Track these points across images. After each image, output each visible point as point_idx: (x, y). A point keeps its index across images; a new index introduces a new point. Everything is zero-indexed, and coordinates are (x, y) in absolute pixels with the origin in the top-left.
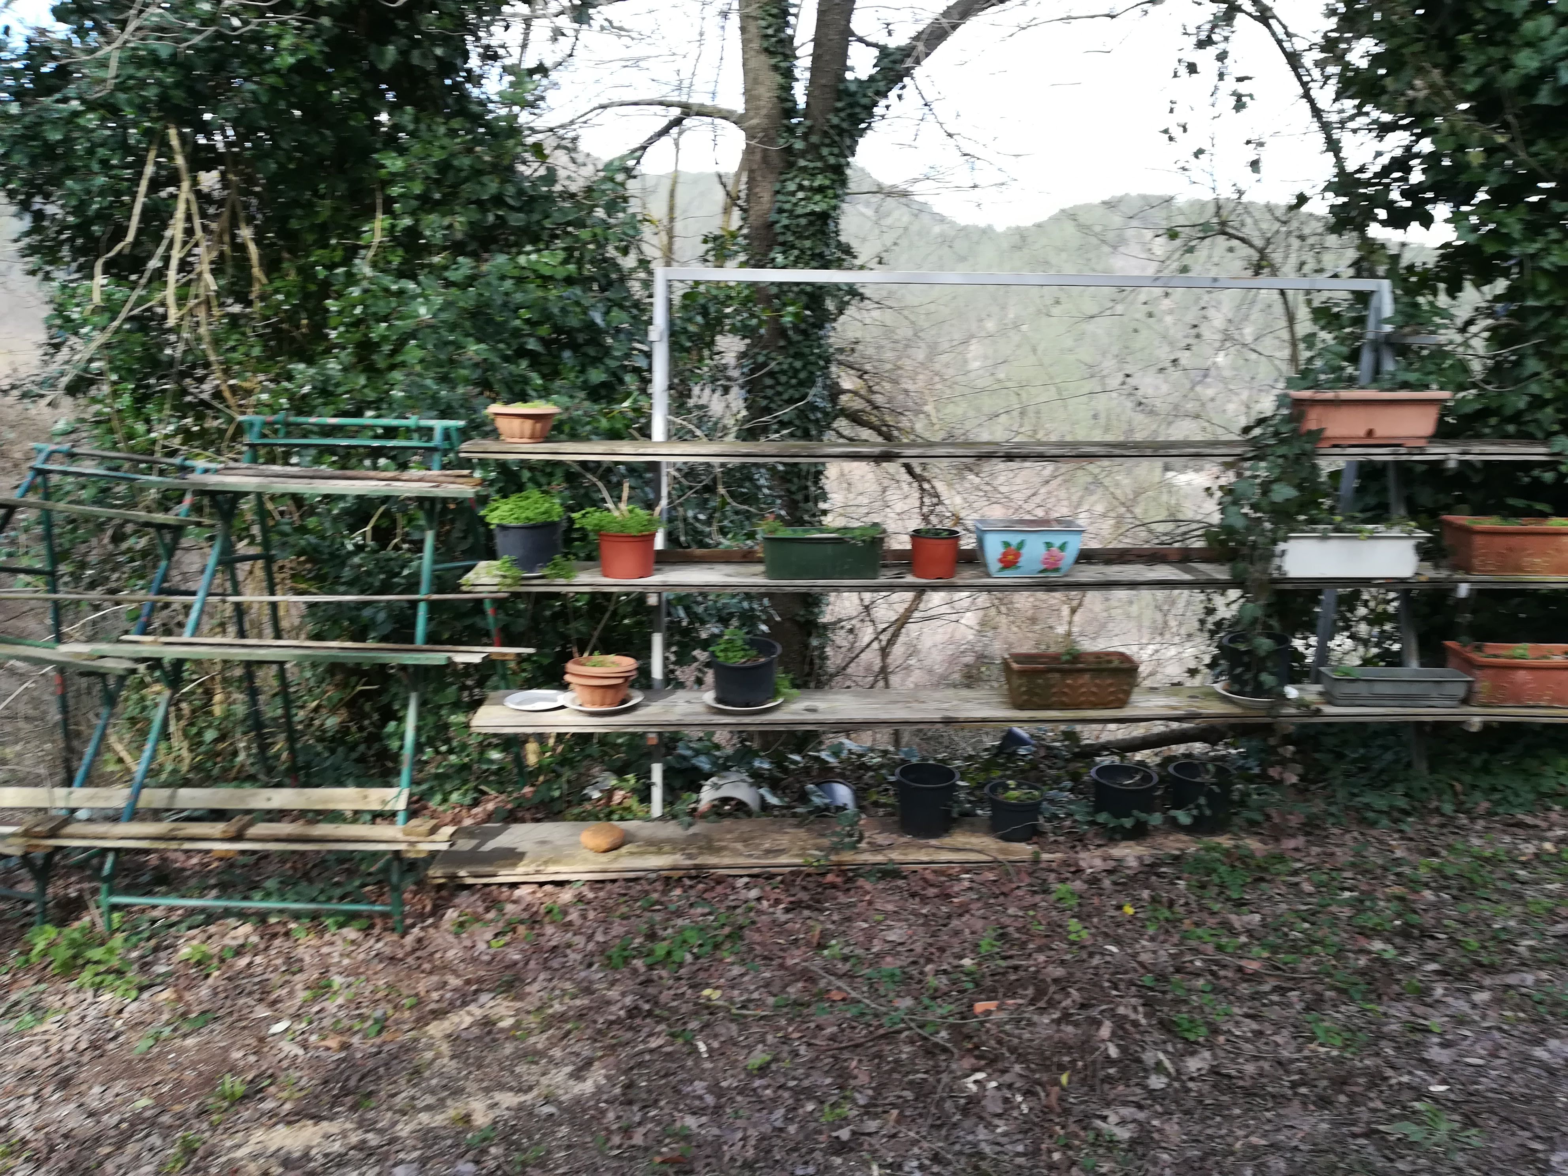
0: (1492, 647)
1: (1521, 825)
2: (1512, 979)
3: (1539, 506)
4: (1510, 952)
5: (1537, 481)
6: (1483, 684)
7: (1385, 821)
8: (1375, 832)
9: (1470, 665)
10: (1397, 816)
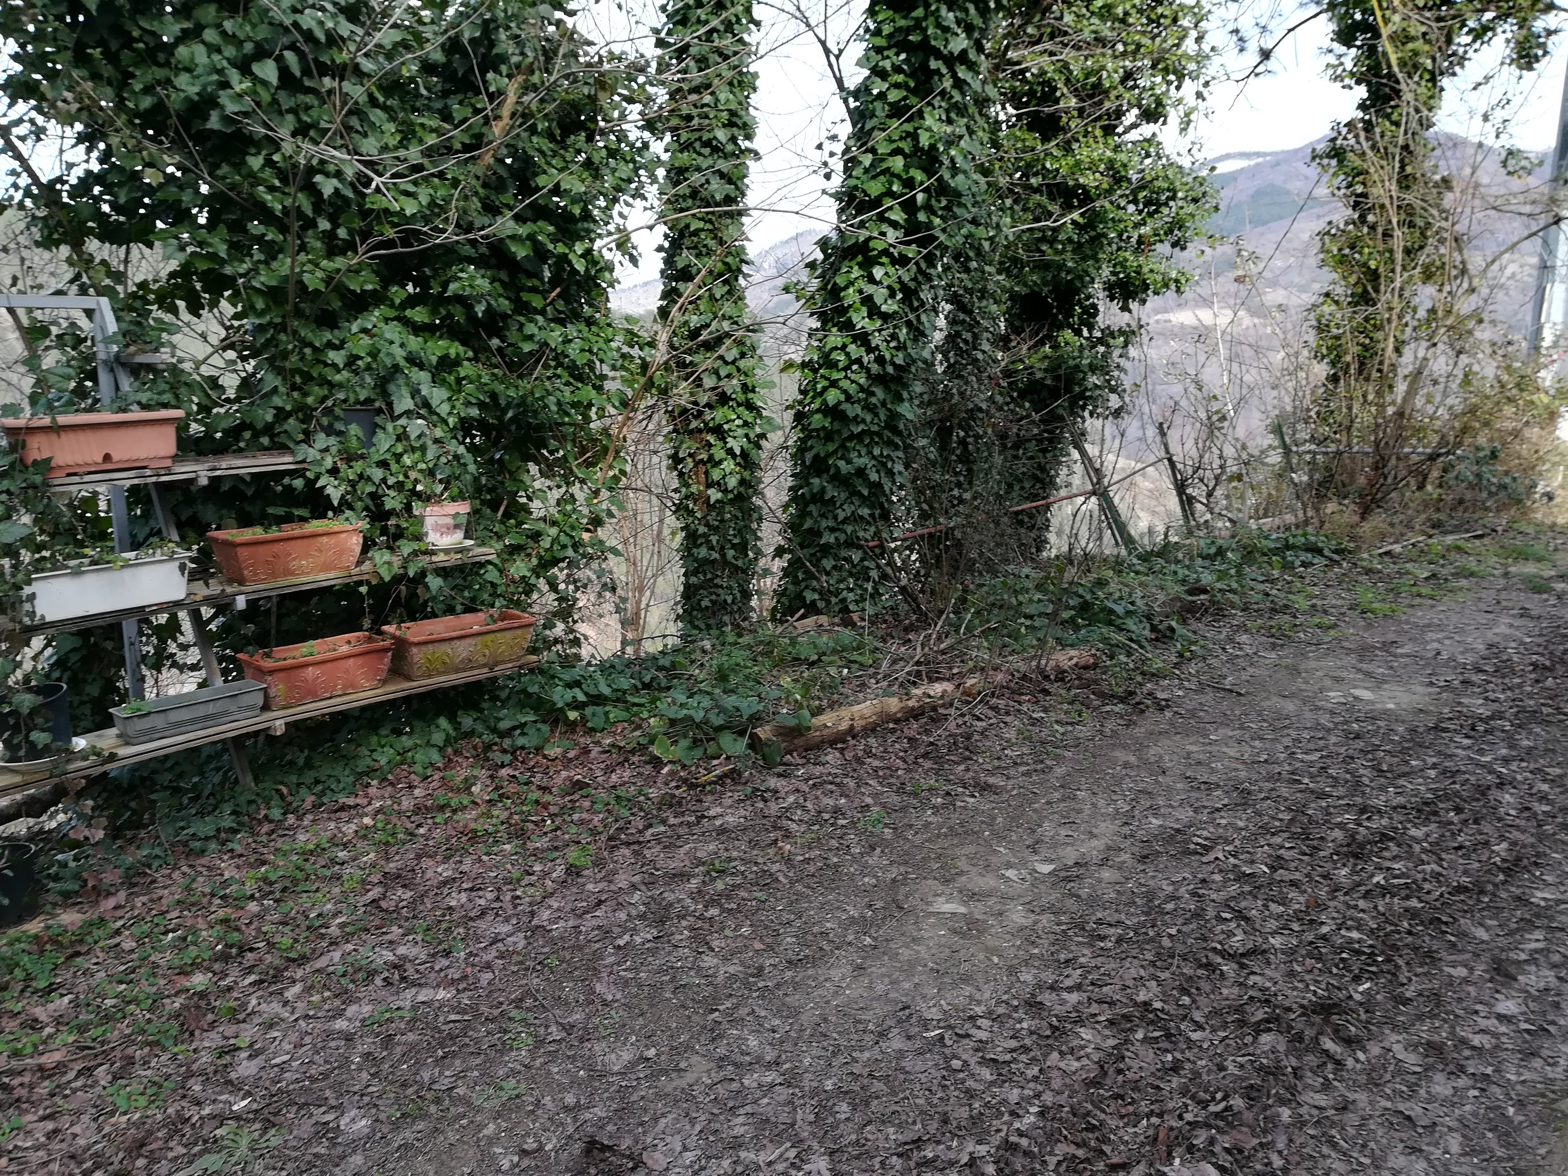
0: (280, 651)
1: (342, 808)
2: (320, 963)
3: (297, 512)
4: (323, 936)
5: (289, 488)
6: (278, 688)
7: (213, 846)
8: (204, 861)
9: (261, 673)
10: (223, 837)
